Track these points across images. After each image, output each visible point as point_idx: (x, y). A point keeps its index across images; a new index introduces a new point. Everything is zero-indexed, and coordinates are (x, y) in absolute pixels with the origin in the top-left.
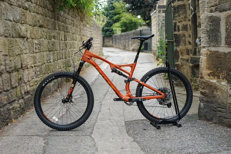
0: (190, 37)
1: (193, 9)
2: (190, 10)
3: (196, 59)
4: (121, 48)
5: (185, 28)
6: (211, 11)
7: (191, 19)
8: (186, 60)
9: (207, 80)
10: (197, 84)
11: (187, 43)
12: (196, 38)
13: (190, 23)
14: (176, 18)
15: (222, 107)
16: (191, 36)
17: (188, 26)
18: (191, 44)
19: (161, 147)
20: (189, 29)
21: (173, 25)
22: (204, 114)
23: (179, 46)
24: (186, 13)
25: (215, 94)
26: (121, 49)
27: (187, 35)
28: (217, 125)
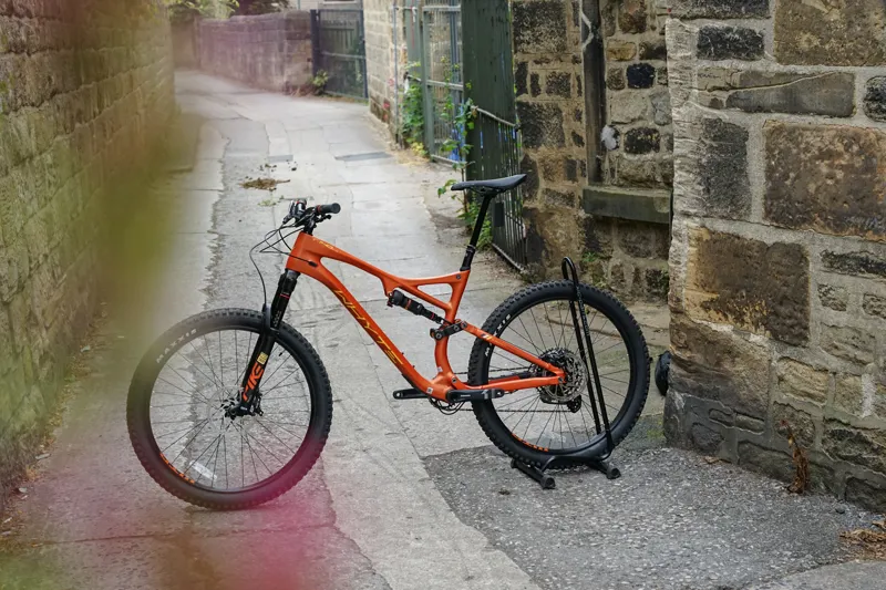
0: (580, 119)
1: (588, 23)
2: (577, 24)
3: (601, 199)
4: (236, 74)
5: (560, 85)
6: (715, 104)
7: (582, 57)
8: (564, 196)
9: (699, 321)
10: (604, 280)
11: (568, 138)
12: (603, 123)
13: (580, 69)
14: (525, 46)
15: (751, 414)
16: (584, 116)
17: (571, 81)
18: (583, 144)
19: (591, 568)
20: (573, 91)
21: (515, 69)
22: (687, 430)
23: (539, 145)
24: (565, 32)
25: (727, 371)
26: (234, 79)
27: (566, 109)
28: (734, 469)
